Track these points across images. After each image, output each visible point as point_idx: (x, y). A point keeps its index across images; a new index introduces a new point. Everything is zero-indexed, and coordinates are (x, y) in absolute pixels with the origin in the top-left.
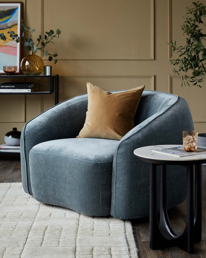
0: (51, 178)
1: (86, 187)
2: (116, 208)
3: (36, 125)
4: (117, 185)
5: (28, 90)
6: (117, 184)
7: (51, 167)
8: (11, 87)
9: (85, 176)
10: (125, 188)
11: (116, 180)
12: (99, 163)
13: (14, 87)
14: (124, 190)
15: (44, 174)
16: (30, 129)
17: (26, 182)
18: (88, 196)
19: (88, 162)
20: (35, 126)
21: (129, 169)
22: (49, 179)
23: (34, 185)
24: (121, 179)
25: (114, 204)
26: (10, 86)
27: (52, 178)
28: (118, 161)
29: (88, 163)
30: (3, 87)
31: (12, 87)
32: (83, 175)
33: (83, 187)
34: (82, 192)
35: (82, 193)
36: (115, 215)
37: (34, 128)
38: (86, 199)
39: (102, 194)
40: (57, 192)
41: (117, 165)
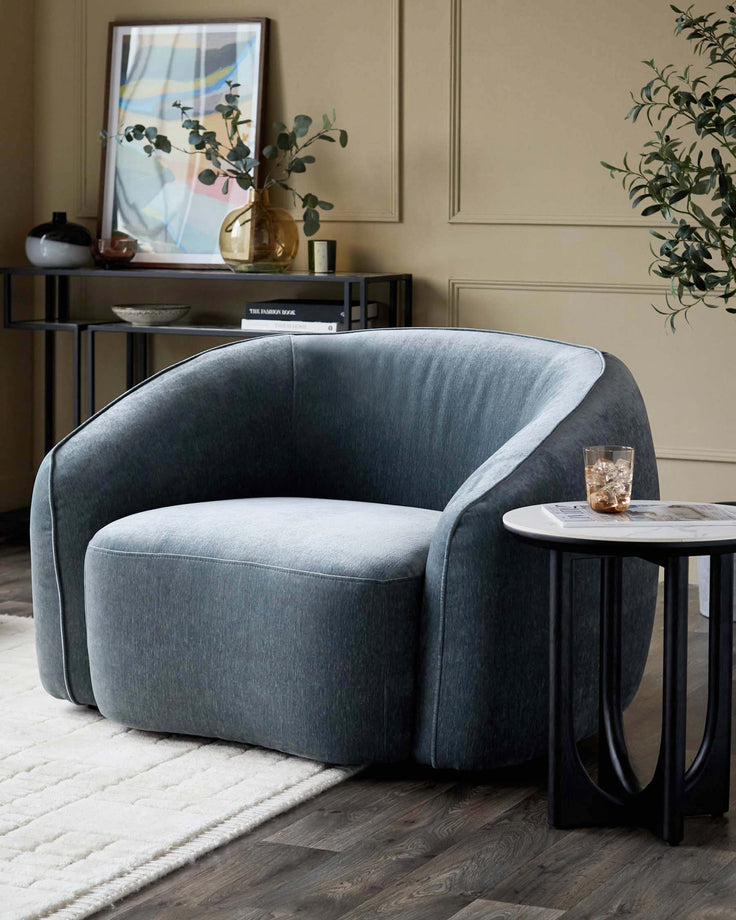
0: (186, 641)
1: (332, 666)
2: (440, 735)
3: (94, 455)
4: (449, 655)
5: (329, 324)
6: (445, 653)
7: (188, 602)
8: (284, 312)
9: (331, 629)
10: (479, 665)
11: (443, 638)
12: (380, 583)
13: (293, 313)
14: (474, 670)
15: (157, 629)
16: (74, 470)
17: (60, 657)
18: (340, 696)
19: (342, 579)
20: (89, 460)
21: (493, 599)
22: (177, 645)
23: (112, 667)
24: (463, 633)
25: (434, 721)
26: (278, 312)
27: (189, 640)
28: (453, 574)
29: (341, 584)
30: (255, 311)
31: (286, 315)
32: (324, 625)
33: (322, 668)
34: (317, 685)
35: (316, 688)
36: (435, 758)
37: (88, 466)
38: (334, 707)
39: (388, 688)
40: (210, 687)
41: (450, 588)
